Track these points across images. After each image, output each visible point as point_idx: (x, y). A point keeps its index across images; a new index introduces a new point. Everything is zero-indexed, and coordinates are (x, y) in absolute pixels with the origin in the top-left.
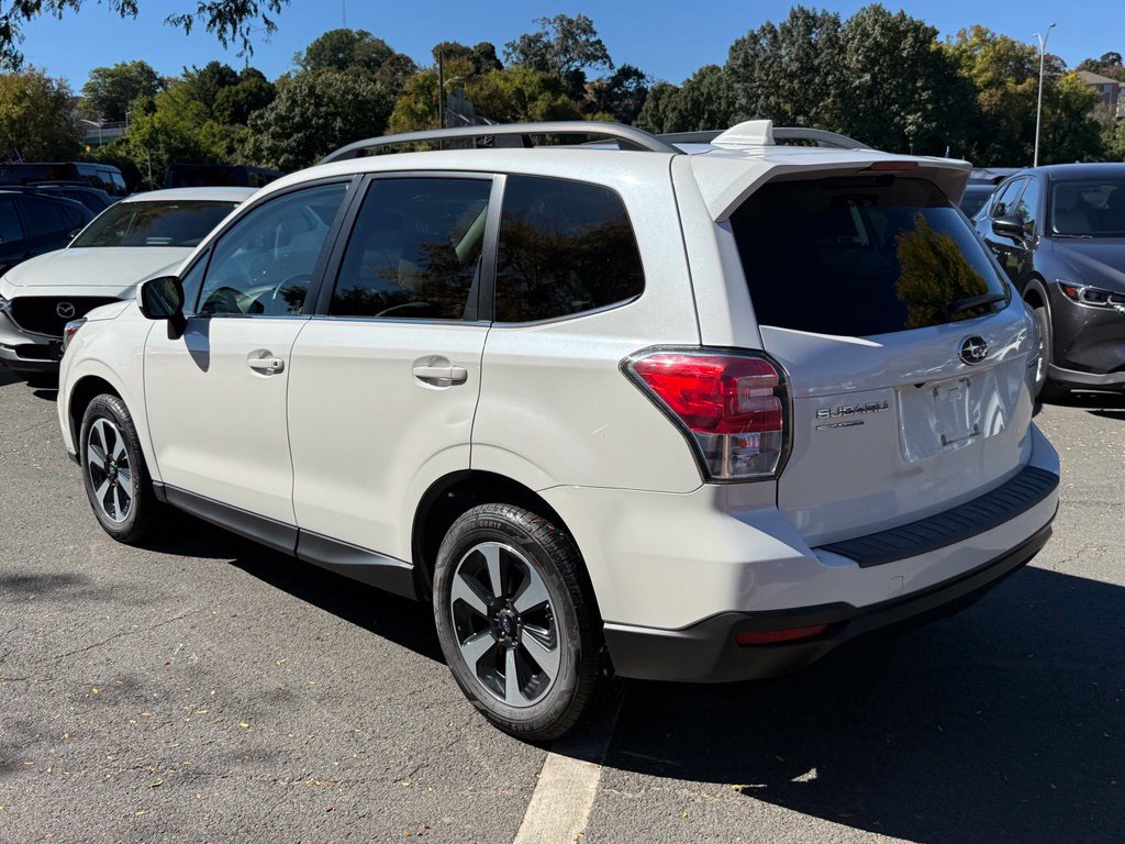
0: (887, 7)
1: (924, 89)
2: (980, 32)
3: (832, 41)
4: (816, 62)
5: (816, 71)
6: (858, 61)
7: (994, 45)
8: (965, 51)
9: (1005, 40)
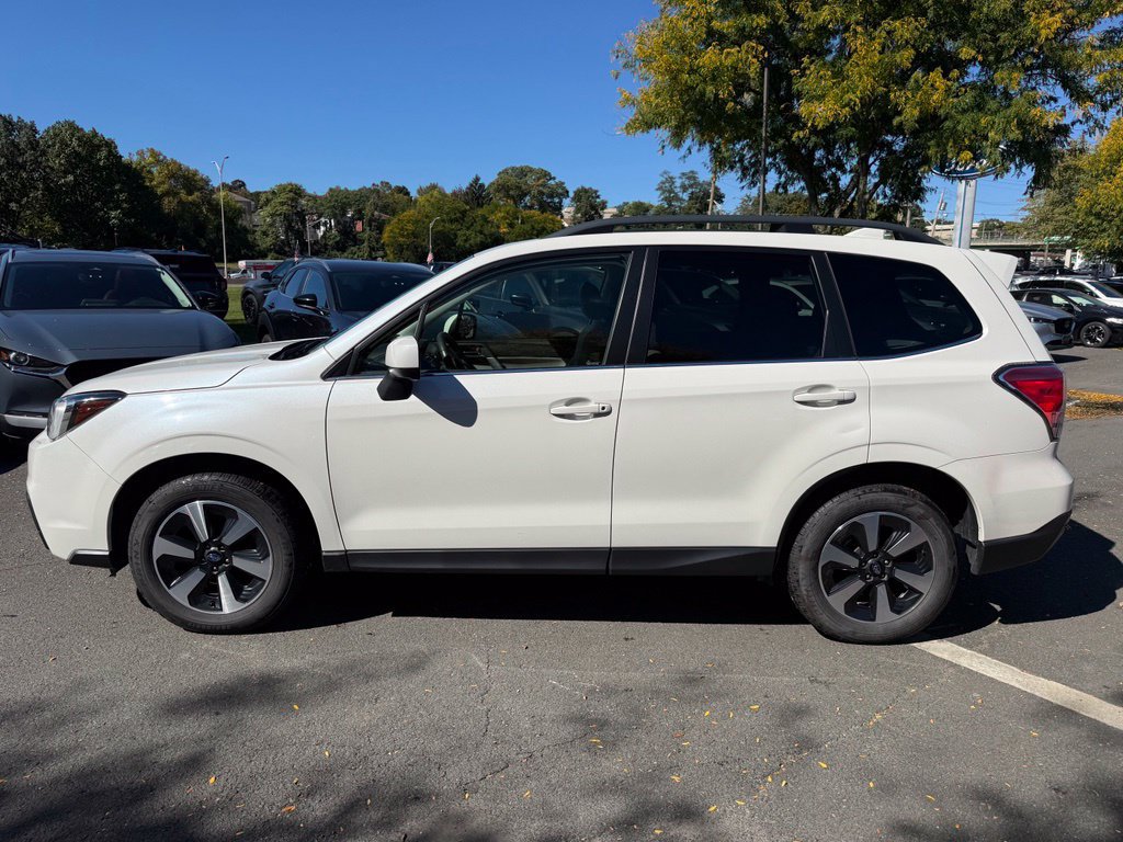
0: (79, 124)
1: (121, 191)
2: (154, 154)
3: (34, 145)
4: (20, 160)
5: (22, 167)
6: (61, 164)
7: (168, 166)
8: (144, 167)
9: (175, 163)
